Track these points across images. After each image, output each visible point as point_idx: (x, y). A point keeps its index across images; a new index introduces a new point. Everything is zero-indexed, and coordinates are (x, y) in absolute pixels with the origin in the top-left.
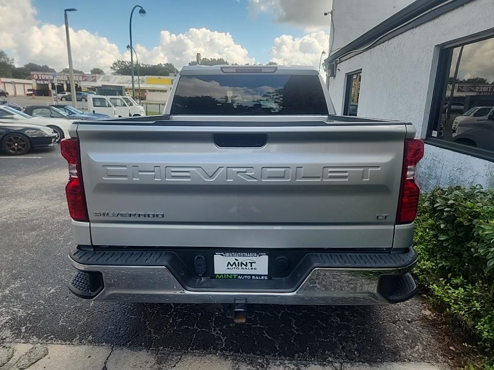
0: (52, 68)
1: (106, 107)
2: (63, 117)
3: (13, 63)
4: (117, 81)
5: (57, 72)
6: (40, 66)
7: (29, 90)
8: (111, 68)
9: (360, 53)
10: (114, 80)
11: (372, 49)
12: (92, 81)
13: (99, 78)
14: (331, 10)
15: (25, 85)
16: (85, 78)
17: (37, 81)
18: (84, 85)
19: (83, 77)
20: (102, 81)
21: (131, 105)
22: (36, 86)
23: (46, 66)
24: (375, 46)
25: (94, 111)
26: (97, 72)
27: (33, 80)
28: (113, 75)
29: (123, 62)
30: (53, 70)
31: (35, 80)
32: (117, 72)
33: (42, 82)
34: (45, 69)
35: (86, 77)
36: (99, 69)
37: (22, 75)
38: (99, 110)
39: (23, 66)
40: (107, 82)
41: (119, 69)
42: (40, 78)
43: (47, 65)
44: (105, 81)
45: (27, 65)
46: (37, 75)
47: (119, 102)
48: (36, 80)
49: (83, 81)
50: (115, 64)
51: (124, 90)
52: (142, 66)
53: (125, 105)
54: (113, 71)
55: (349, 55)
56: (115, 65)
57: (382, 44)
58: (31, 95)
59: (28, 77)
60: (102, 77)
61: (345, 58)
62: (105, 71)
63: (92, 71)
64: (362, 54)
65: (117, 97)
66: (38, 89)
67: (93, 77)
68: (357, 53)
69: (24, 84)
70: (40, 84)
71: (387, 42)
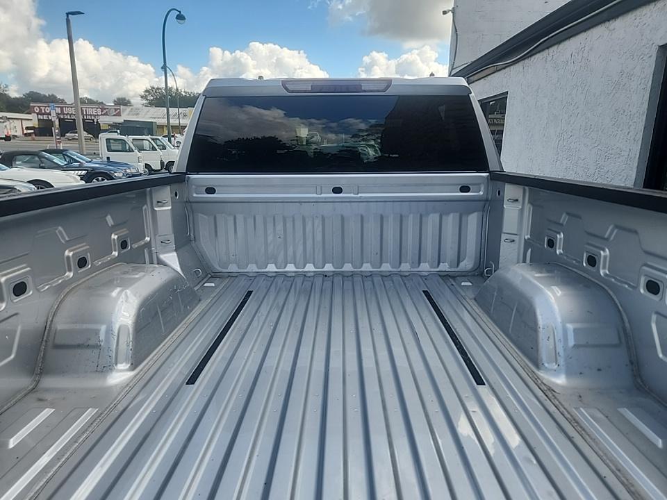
0: (61, 98)
1: (126, 151)
2: (58, 167)
3: (6, 91)
4: (149, 115)
5: (68, 103)
6: (45, 96)
7: (27, 128)
8: (142, 97)
9: (504, 68)
10: (145, 115)
11: (526, 61)
12: (114, 115)
13: (124, 110)
14: (453, 6)
15: (23, 122)
16: (105, 111)
17: (39, 116)
18: (104, 120)
19: (102, 109)
20: (128, 115)
21: (164, 148)
22: (37, 122)
23: (53, 95)
24: (531, 56)
25: (108, 158)
26: (123, 102)
27: (33, 114)
28: (144, 107)
29: (158, 89)
30: (63, 100)
31: (36, 115)
32: (150, 103)
33: (45, 117)
34: (52, 100)
35: (107, 110)
36: (125, 99)
37: (20, 107)
38: (115, 157)
39: (22, 96)
40: (135, 116)
41: (152, 98)
42: (43, 111)
43: (55, 94)
44: (133, 115)
45: (27, 94)
46: (39, 107)
47: (146, 144)
48: (38, 114)
49: (102, 115)
50: (147, 91)
51: (155, 128)
52: (184, 94)
53: (154, 149)
54: (145, 102)
55: (484, 72)
56: (147, 94)
57: (547, 51)
58: (30, 134)
59: (28, 111)
60: (128, 109)
61: (476, 77)
62: (132, 101)
63: (115, 101)
64: (507, 69)
65: (144, 137)
66: (41, 126)
67: (116, 110)
68: (500, 67)
69: (21, 119)
70: (43, 119)
71: (556, 47)
